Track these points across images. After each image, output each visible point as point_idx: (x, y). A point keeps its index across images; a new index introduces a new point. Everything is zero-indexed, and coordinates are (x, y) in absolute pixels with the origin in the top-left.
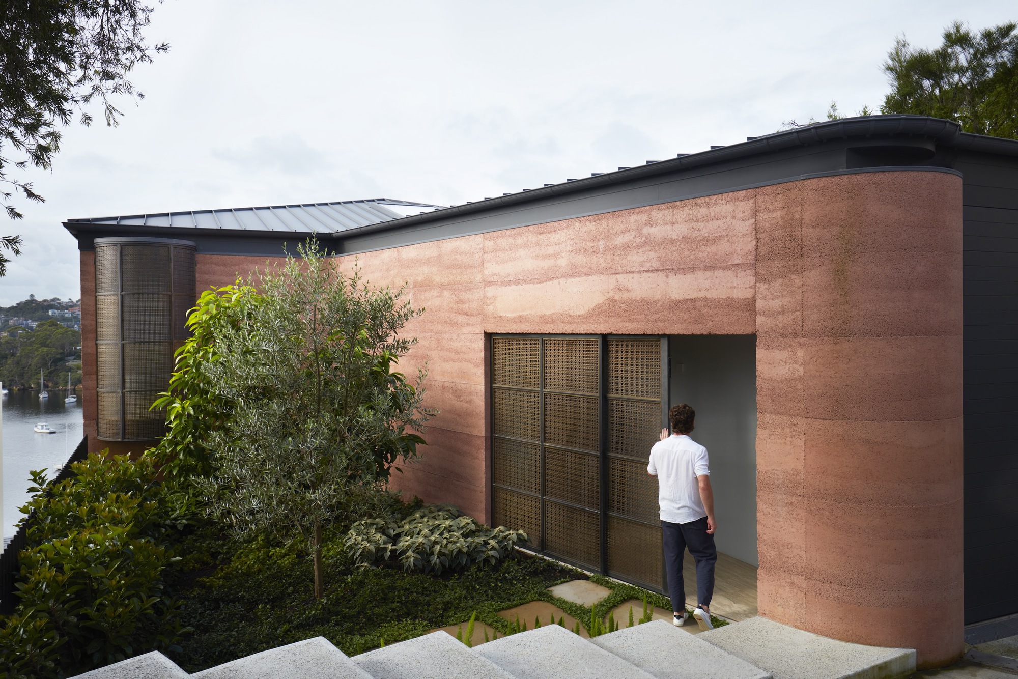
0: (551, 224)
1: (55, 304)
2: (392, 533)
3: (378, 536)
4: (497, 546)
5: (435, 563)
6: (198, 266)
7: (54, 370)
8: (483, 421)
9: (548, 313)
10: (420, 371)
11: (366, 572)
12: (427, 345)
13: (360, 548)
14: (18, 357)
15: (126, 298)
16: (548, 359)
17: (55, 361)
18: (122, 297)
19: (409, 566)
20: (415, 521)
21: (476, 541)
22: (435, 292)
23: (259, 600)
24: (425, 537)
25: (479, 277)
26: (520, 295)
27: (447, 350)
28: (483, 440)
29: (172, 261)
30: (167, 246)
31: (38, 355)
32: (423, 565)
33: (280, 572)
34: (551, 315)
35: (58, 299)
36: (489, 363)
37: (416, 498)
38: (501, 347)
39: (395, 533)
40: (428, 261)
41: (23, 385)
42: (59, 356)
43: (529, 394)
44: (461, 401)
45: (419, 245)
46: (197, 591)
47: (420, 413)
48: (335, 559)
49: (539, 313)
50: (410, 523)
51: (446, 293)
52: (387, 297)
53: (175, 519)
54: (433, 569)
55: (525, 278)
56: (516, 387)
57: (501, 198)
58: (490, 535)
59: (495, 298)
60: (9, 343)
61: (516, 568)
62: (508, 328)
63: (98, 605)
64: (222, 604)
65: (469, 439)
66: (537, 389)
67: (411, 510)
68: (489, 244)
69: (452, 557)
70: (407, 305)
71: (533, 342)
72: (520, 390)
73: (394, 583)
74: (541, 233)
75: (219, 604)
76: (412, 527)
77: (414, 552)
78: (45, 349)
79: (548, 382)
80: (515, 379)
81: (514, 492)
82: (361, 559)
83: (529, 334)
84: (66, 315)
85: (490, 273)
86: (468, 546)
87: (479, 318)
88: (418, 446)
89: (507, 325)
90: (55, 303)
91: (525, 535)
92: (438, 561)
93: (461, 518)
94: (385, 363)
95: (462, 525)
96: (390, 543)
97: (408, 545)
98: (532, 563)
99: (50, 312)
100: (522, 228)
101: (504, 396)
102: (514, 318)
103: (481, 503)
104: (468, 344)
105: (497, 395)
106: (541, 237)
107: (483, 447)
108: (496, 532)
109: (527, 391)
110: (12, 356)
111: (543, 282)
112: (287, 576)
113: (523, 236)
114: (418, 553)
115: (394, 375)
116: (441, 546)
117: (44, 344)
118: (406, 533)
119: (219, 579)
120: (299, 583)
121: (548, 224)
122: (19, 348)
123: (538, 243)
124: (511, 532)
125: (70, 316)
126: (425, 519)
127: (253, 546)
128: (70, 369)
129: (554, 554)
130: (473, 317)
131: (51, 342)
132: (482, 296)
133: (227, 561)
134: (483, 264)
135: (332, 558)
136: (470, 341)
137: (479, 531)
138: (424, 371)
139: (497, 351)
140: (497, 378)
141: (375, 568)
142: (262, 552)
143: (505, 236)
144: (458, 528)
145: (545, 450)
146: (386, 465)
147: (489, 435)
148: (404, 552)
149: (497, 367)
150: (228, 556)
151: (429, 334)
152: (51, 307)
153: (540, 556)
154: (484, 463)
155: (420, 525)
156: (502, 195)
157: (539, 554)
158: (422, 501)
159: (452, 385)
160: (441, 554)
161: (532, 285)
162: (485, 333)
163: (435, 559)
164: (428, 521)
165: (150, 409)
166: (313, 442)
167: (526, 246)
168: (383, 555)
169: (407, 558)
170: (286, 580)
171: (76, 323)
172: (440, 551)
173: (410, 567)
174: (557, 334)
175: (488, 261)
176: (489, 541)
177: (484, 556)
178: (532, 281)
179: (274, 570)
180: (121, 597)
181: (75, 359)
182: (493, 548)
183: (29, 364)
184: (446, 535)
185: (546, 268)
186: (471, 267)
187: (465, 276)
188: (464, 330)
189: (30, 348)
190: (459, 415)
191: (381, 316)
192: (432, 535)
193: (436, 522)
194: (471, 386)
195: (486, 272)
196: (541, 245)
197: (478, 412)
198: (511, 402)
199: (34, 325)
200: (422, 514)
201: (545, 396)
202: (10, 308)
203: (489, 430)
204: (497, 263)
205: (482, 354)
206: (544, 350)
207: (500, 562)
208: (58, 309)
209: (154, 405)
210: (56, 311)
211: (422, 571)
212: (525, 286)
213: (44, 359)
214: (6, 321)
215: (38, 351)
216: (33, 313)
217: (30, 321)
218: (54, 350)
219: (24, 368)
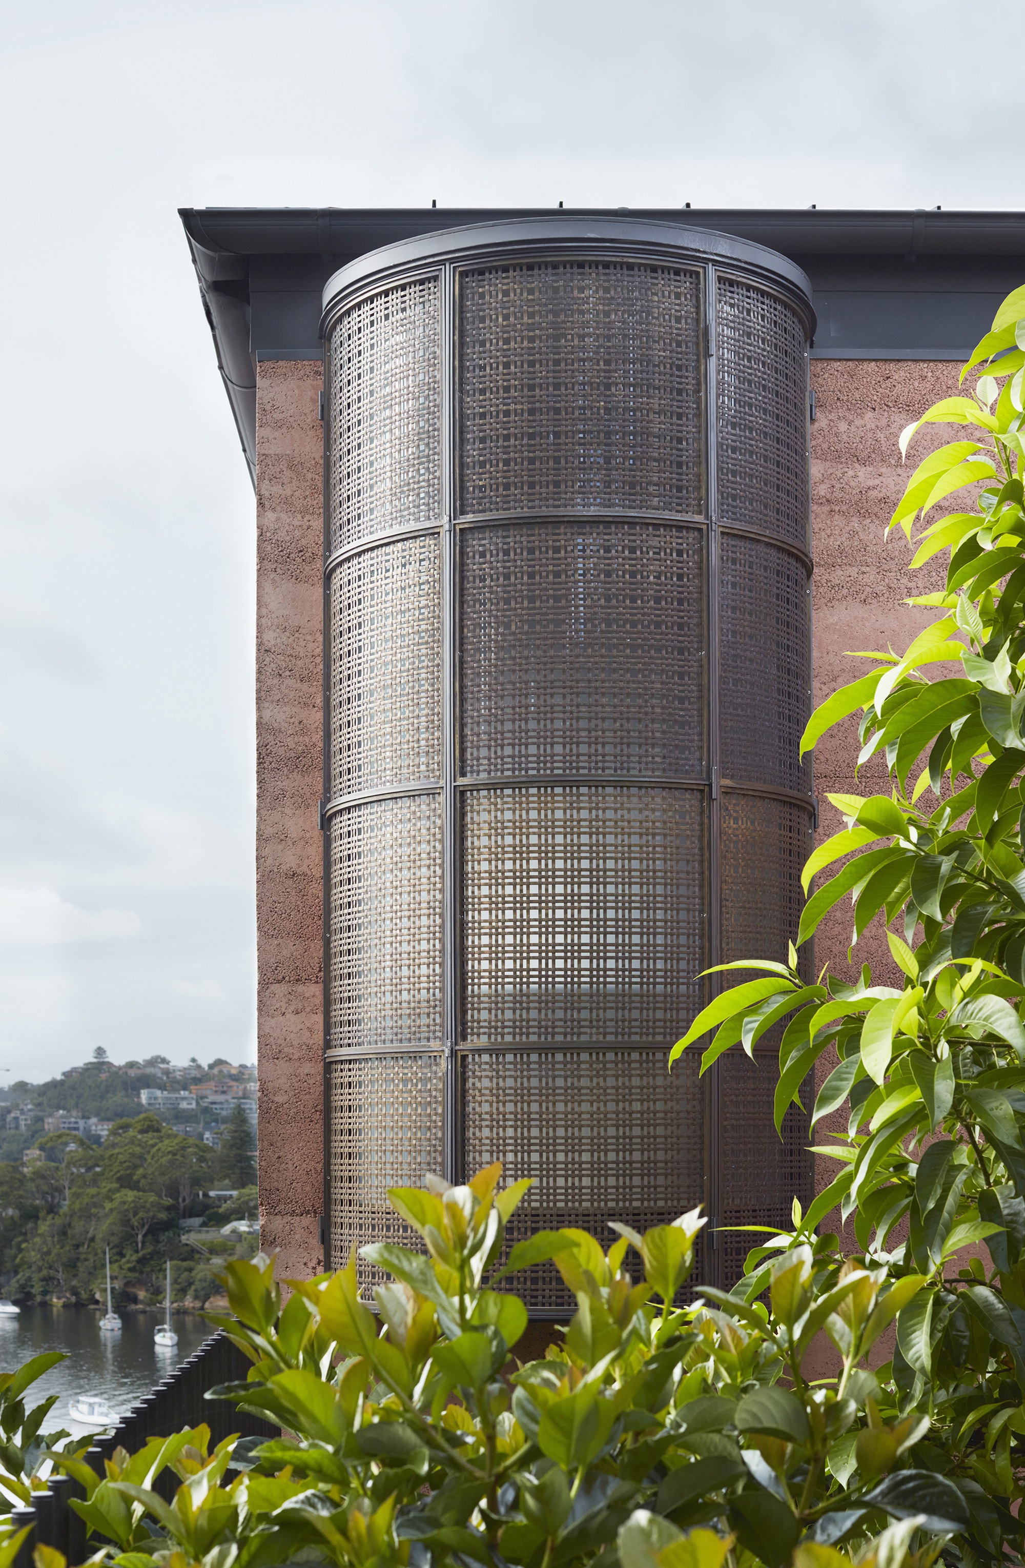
1: (154, 1075)
6: (822, 421)
7: (152, 1255)
14: (65, 1215)
17: (156, 1229)
31: (111, 1210)
35: (164, 1061)
41: (75, 1293)
42: (163, 1216)
60: (43, 1177)
78: (130, 1195)
84: (184, 1105)
90: (156, 1071)
99: (144, 1096)
110: (49, 1212)
117: (126, 1182)
122: (67, 1192)
125: (194, 1106)
128: (191, 1254)
131: (144, 1177)
152: (146, 1081)
171: (207, 1127)
181: (204, 1224)
183: (90, 1235)
189: (93, 1191)
199: (103, 1130)
202: (47, 1085)
208: (162, 1087)
210: (158, 1093)
213: (126, 1222)
214: (39, 1120)
215: (112, 1200)
216: (102, 1098)
217: (94, 1120)
218: (152, 1198)
219: (77, 1246)
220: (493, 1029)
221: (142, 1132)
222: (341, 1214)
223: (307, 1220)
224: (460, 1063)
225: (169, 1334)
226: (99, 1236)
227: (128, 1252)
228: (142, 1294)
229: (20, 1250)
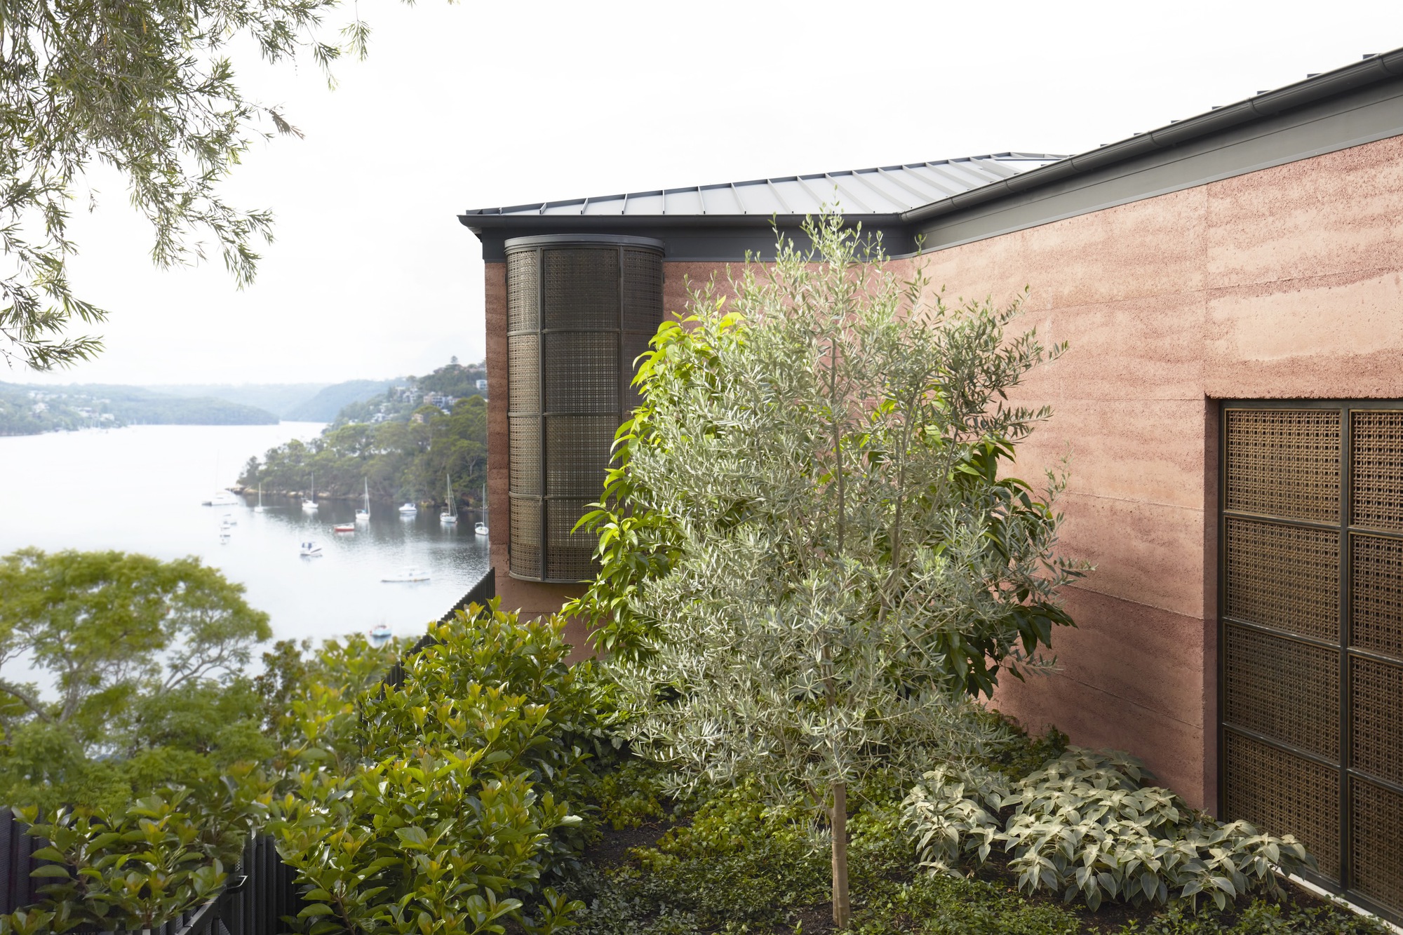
0: (1380, 146)
2: (999, 804)
3: (968, 807)
4: (1230, 864)
5: (1087, 885)
6: (667, 282)
7: (478, 478)
8: (1201, 587)
9: (1366, 351)
10: (1051, 476)
11: (939, 881)
12: (1081, 425)
13: (927, 830)
14: (429, 454)
15: (549, 338)
16: (1363, 456)
17: (480, 463)
18: (544, 337)
19: (1028, 884)
20: (1047, 785)
21: (1181, 848)
22: (1099, 315)
23: (728, 911)
24: (1067, 822)
25: (1196, 279)
26: (1294, 314)
27: (1122, 434)
28: (1200, 627)
29: (622, 274)
30: (613, 248)
31: (455, 451)
32: (1061, 884)
33: (774, 856)
34: (1374, 357)
36: (1215, 463)
37: (1055, 730)
38: (1246, 432)
39: (1004, 804)
40: (1084, 253)
41: (434, 499)
42: (484, 455)
43: (1312, 534)
44: (1152, 541)
45: (1066, 222)
46: (627, 873)
47: (1050, 567)
48: (881, 844)
49: (1341, 353)
50: (1036, 786)
51: (1122, 317)
52: (985, 320)
53: (611, 727)
54: (1081, 896)
55: (1308, 273)
56: (1281, 518)
57: (1251, 100)
58: (1215, 837)
59: (1231, 322)
60: (419, 431)
61: (1278, 923)
62: (1263, 388)
63: (407, 906)
64: (663, 907)
65: (1168, 622)
66: (1332, 524)
67: (1042, 755)
68: (1221, 206)
69: (1124, 877)
70: (1030, 338)
71: (1323, 418)
72: (1290, 525)
73: (997, 916)
74: (1349, 170)
75: (660, 906)
76: (1039, 797)
77: (1040, 853)
78: (466, 442)
79: (1361, 508)
80: (1276, 500)
81: (1271, 746)
82: (930, 852)
83: (1314, 400)
85: (1222, 269)
86: (1161, 859)
87: (1196, 367)
88: (1056, 629)
89: (1259, 380)
91: (1299, 849)
92: (1092, 881)
93: (1147, 791)
94: (986, 459)
95: (1148, 807)
96: (992, 824)
97: (1029, 836)
98: (1319, 918)
99: (477, 384)
100: (1303, 163)
101: (1251, 535)
102: (1278, 365)
103: (1194, 759)
104: (1167, 421)
105: (1234, 533)
106: (1351, 178)
107: (1200, 640)
108: (1228, 832)
109: (1308, 528)
110: (420, 452)
111: (1353, 282)
112: (788, 866)
113: (1305, 180)
114: (1050, 857)
115: (1006, 483)
116: (1101, 850)
117: (463, 435)
118: (1027, 807)
119: (665, 852)
120: (808, 886)
121: (1370, 146)
123: (1343, 194)
124: (1265, 838)
126: (1069, 783)
127: (735, 796)
129: (1374, 901)
130: (1179, 365)
131: (474, 432)
132: (1202, 319)
133: (685, 819)
134: (1204, 250)
135: (877, 839)
136: (1173, 415)
137: (1188, 824)
138: (1059, 478)
139: (1235, 438)
140: (1235, 495)
141: (957, 874)
142: (749, 809)
143: (1260, 185)
144: (1140, 814)
145: (1351, 663)
146: (989, 662)
147: (1214, 616)
148: (1019, 850)
149: (1234, 472)
150: (691, 807)
151: (1083, 402)
153: (1339, 900)
154: (1201, 675)
155: (1057, 794)
156: (1255, 95)
157: (1337, 895)
158: (1065, 739)
159: (1131, 507)
160: (1099, 867)
161: (1323, 291)
162: (1208, 398)
163: (1085, 876)
164: (1074, 788)
165: (573, 531)
166: (820, 617)
167: (1310, 201)
168: (977, 849)
169: (1028, 864)
170: (783, 876)
172: (1097, 861)
173: (1032, 885)
174: (1389, 400)
175: (1218, 244)
176: (1212, 851)
177: (1199, 887)
178: (1325, 281)
179: (763, 852)
180: (452, 891)
182: (1220, 870)
183: (443, 466)
184: (1112, 825)
185: (1362, 248)
186: (1179, 258)
187: (1165, 280)
188: (1160, 393)
189: (445, 440)
190: (1145, 571)
191: (973, 360)
192: (1082, 818)
193: (1092, 792)
194: (1173, 511)
195: (1212, 268)
196: (1350, 197)
197: (1190, 568)
198: (1267, 549)
199: (454, 404)
200: (1062, 771)
201: (1352, 541)
202: (425, 378)
203: (1215, 606)
204: (1239, 246)
205: (1201, 444)
206: (1353, 436)
207: (1240, 903)
209: (578, 525)
211: (1058, 897)
212: (1306, 292)
213: (463, 458)
214: (420, 397)
215: (455, 445)
216: (455, 385)
217: (450, 397)
218: (478, 445)
219: (436, 472)
220: (556, 492)
221: (473, 406)
222: (513, 546)
223: (504, 546)
224: (545, 502)
225: (484, 528)
226: (448, 467)
227: (464, 476)
228: (471, 501)
229: (404, 474)
